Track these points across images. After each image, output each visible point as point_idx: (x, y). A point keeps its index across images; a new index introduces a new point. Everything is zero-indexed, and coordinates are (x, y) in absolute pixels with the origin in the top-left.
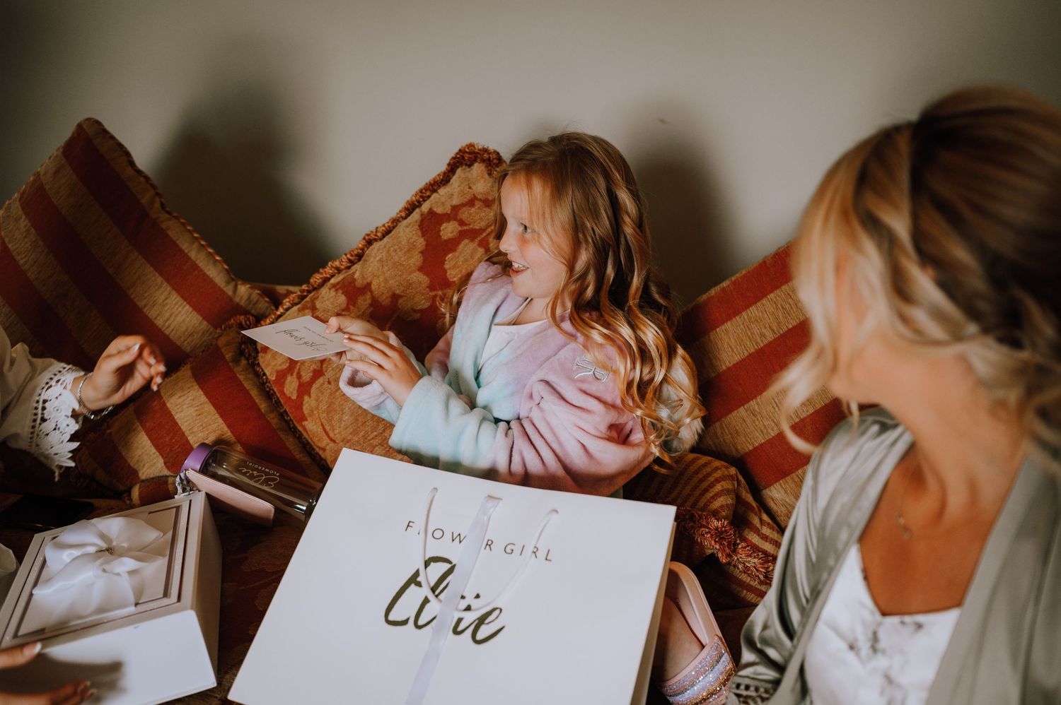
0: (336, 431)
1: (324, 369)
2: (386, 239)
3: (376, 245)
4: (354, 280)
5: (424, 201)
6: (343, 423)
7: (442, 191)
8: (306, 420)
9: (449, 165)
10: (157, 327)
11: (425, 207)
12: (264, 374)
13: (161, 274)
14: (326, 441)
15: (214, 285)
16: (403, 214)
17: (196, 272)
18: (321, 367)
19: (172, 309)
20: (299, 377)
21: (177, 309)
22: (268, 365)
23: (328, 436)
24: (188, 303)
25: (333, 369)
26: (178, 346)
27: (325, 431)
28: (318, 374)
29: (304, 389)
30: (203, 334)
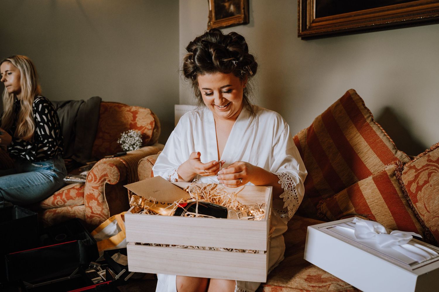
0: (431, 208)
1: (429, 180)
6: (434, 204)
8: (418, 202)
10: (362, 161)
12: (403, 183)
13: (367, 142)
14: (425, 211)
17: (381, 143)
18: (428, 179)
19: (369, 155)
20: (418, 183)
21: (371, 155)
22: (405, 179)
23: (426, 209)
24: (376, 154)
25: (433, 181)
26: (369, 170)
27: (425, 207)
28: (426, 182)
29: (419, 188)
30: (380, 166)
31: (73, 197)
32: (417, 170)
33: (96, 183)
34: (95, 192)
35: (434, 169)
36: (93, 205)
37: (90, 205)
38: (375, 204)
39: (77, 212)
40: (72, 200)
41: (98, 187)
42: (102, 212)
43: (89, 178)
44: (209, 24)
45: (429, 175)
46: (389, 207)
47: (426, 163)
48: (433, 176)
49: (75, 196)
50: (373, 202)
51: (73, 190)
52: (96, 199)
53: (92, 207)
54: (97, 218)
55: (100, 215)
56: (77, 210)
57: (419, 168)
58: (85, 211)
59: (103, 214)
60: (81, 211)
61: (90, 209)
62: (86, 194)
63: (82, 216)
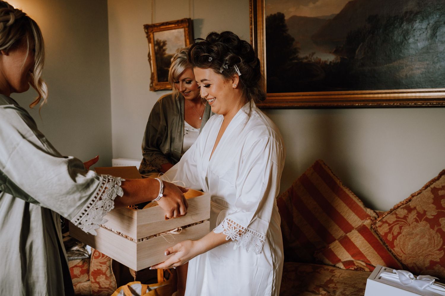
0: (406, 251)
1: (401, 232)
2: (419, 195)
3: (415, 198)
4: (410, 206)
5: (431, 185)
6: (408, 248)
7: (437, 182)
8: (395, 247)
9: (439, 174)
10: (345, 218)
11: (432, 186)
13: (345, 203)
14: (402, 254)
15: (361, 208)
16: (424, 189)
19: (349, 214)
20: (393, 234)
22: (381, 231)
24: (354, 212)
25: (404, 232)
26: (351, 225)
27: (402, 251)
28: (399, 233)
29: (395, 238)
30: (358, 222)
31: (77, 275)
32: (389, 225)
33: (104, 259)
34: (103, 267)
35: (403, 224)
36: (101, 280)
37: (97, 280)
38: (367, 252)
39: (83, 289)
40: (76, 279)
41: (106, 262)
42: (110, 285)
43: (96, 254)
44: (151, 85)
45: (401, 228)
46: (378, 253)
47: (395, 219)
48: (403, 229)
49: (80, 274)
50: (366, 251)
51: (76, 268)
52: (104, 274)
53: (100, 283)
54: (105, 292)
55: (108, 288)
56: (82, 287)
57: (391, 223)
58: (91, 286)
59: (111, 286)
60: (87, 288)
61: (97, 284)
62: (92, 270)
63: (88, 293)
